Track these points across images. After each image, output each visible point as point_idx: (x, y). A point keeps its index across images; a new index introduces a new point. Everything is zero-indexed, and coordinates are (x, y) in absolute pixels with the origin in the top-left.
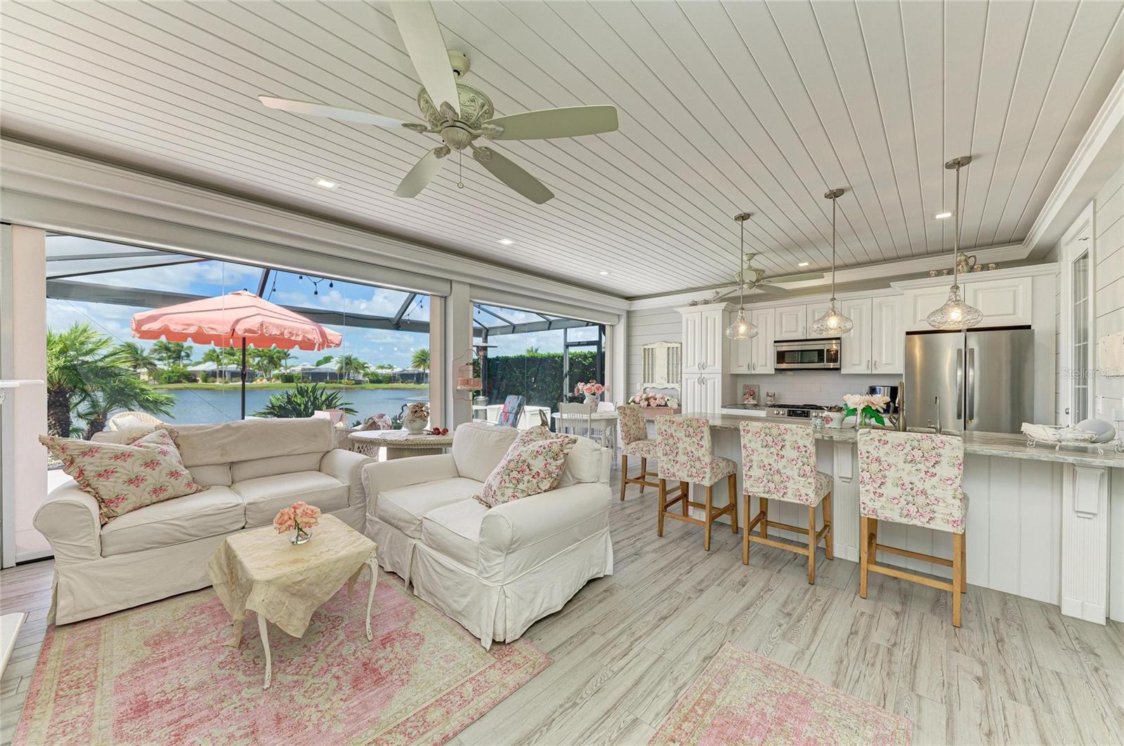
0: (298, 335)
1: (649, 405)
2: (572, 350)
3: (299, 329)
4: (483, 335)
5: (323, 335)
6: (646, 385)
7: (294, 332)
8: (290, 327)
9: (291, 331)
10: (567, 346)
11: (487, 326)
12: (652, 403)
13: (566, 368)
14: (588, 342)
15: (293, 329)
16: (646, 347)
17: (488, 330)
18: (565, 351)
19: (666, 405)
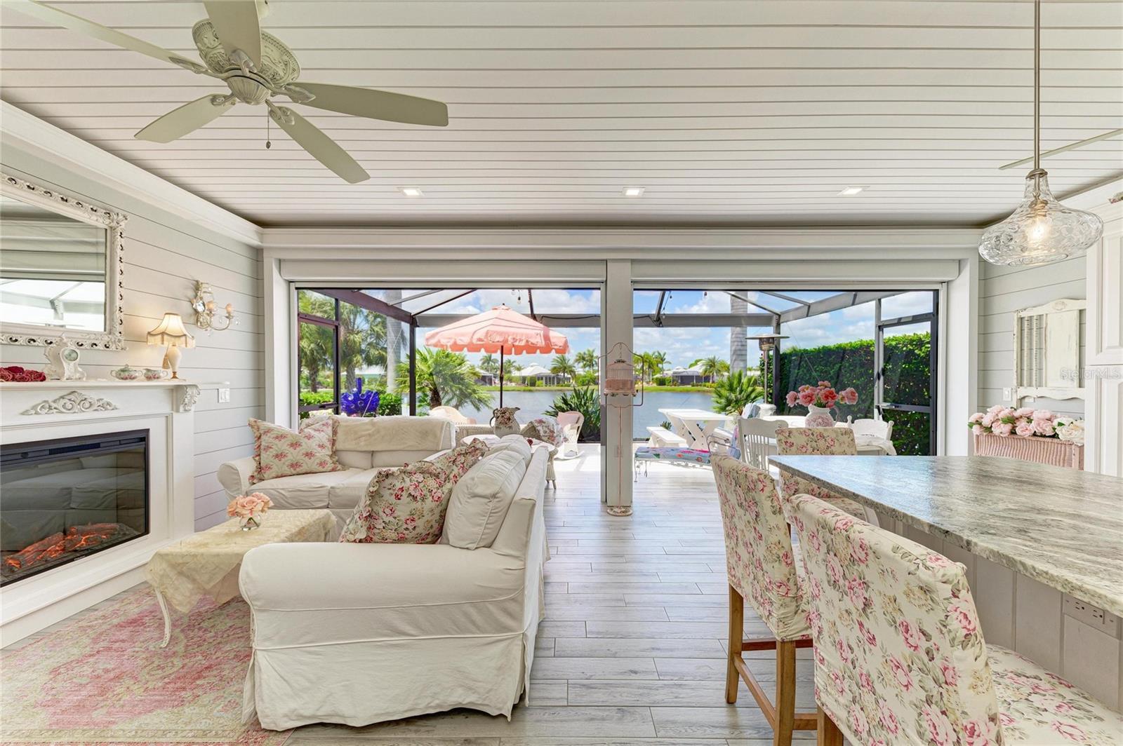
0: (521, 340)
1: (1013, 432)
2: (889, 333)
3: (522, 335)
4: (774, 323)
5: (547, 338)
6: (1022, 392)
7: (518, 338)
8: (513, 334)
9: (514, 336)
10: (880, 328)
11: (778, 311)
12: (1021, 427)
13: (879, 363)
14: (914, 317)
15: (517, 334)
16: (1023, 314)
17: (780, 316)
18: (878, 337)
19: (1055, 436)
